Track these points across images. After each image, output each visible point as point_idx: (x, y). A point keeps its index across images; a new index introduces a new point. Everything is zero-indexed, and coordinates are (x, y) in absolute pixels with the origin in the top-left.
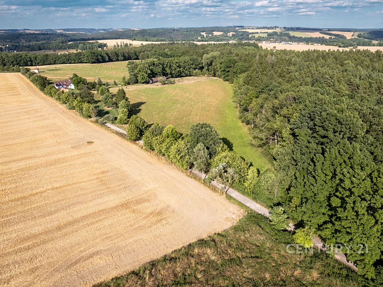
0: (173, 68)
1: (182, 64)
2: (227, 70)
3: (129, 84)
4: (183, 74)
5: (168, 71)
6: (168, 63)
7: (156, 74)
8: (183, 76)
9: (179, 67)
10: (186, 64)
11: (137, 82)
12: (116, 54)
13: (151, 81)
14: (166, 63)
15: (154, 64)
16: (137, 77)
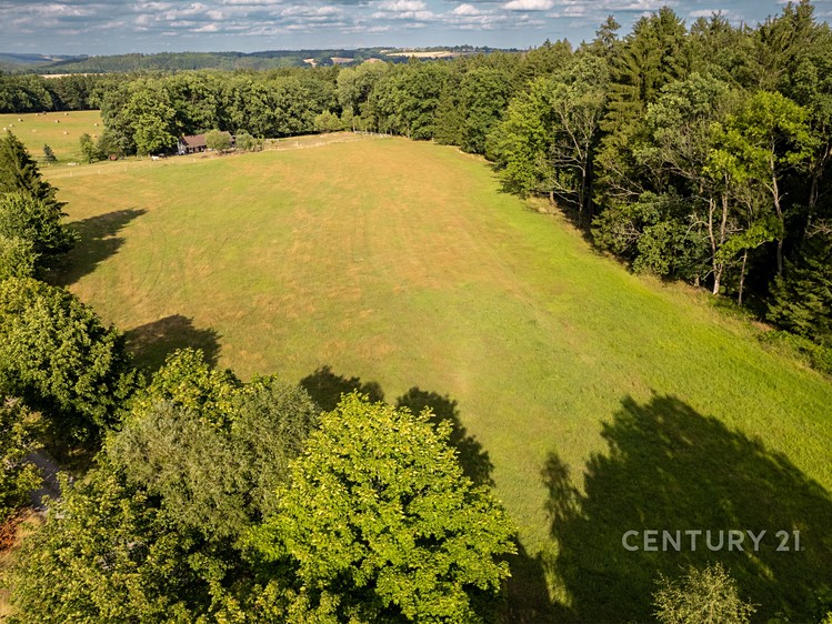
0: (253, 109)
1: (277, 96)
2: (425, 103)
3: (102, 157)
4: (283, 128)
5: (237, 116)
6: (234, 90)
7: (198, 125)
8: (283, 135)
9: (272, 104)
10: (289, 96)
11: (132, 151)
12: (77, 89)
13: (181, 148)
14: (228, 92)
15: (188, 93)
16: (130, 134)
